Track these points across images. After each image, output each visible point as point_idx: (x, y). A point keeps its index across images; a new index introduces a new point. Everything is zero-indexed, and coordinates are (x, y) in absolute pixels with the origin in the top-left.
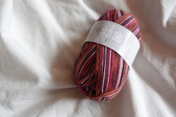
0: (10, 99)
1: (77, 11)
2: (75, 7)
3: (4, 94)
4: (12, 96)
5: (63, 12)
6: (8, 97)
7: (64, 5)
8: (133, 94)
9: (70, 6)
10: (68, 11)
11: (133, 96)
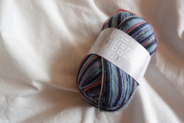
0: (9, 104)
1: (87, 14)
2: (86, 9)
3: (3, 99)
4: (11, 101)
5: (72, 14)
6: (7, 101)
7: (74, 6)
8: (144, 109)
9: (80, 8)
10: (78, 13)
11: (144, 110)
